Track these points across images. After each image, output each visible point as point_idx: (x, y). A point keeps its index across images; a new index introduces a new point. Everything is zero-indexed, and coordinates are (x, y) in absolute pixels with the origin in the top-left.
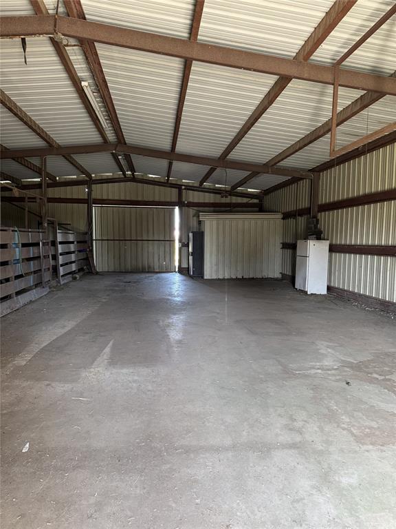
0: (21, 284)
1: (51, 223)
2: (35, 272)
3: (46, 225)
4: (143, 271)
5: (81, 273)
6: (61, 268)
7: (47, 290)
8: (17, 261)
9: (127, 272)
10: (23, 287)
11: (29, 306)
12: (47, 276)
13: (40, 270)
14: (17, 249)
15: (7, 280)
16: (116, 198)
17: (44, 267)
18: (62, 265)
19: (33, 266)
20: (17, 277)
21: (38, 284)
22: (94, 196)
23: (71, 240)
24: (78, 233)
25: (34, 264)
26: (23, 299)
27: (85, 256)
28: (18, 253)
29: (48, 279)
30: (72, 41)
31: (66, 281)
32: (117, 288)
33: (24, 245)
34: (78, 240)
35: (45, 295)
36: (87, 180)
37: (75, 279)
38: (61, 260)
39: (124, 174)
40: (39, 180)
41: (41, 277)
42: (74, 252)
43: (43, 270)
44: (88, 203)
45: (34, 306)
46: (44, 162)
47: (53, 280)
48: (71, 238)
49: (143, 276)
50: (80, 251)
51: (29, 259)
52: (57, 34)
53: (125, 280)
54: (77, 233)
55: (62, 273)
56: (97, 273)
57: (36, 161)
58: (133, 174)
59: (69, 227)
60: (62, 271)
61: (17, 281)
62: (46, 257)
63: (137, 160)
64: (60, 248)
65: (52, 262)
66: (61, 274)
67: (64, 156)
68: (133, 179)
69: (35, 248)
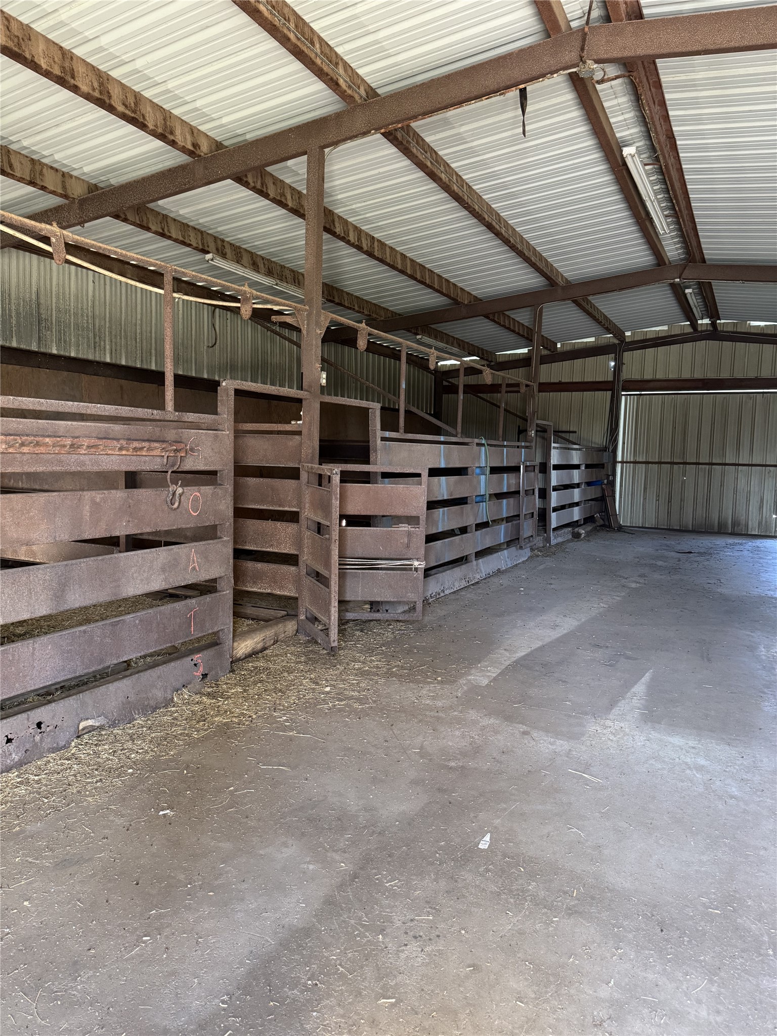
0: (484, 539)
1: (542, 430)
2: (508, 519)
3: (533, 433)
4: (721, 530)
5: (589, 527)
6: (554, 515)
7: (526, 554)
8: (481, 498)
9: (683, 531)
10: (488, 543)
11: (495, 580)
12: (528, 528)
13: (518, 516)
14: (483, 477)
15: (464, 530)
16: (672, 376)
17: (524, 511)
18: (555, 510)
19: (506, 508)
20: (480, 526)
21: (513, 541)
22: (625, 375)
23: (576, 461)
24: (589, 450)
25: (508, 504)
26: (486, 566)
27: (599, 495)
28: (483, 484)
29: (530, 534)
30: (612, 70)
31: (560, 540)
32: (660, 563)
33: (494, 470)
34: (589, 463)
35: (523, 562)
36: (614, 345)
37: (576, 536)
38: (555, 499)
39: (694, 325)
40: (525, 351)
41: (518, 529)
42: (578, 485)
43: (522, 517)
44: (612, 390)
45: (504, 580)
46: (538, 318)
47: (538, 535)
48: (576, 458)
49: (720, 541)
50: (589, 484)
51: (499, 496)
52: (584, 63)
53: (679, 548)
54: (587, 448)
55: (554, 524)
56: (621, 529)
57: (523, 317)
58: (714, 324)
59: (572, 437)
60: (554, 520)
61: (479, 532)
62: (529, 492)
63: (724, 292)
64: (555, 478)
65: (538, 502)
66: (553, 527)
67: (575, 302)
68: (714, 334)
69: (512, 476)
